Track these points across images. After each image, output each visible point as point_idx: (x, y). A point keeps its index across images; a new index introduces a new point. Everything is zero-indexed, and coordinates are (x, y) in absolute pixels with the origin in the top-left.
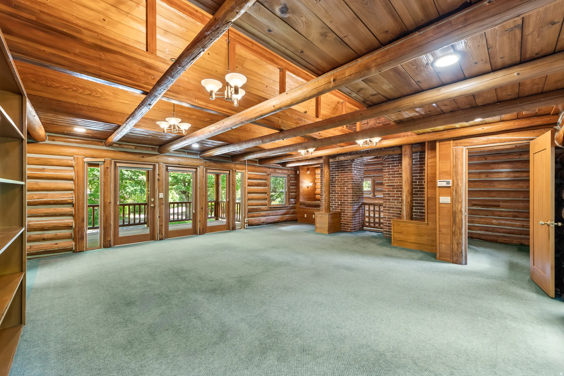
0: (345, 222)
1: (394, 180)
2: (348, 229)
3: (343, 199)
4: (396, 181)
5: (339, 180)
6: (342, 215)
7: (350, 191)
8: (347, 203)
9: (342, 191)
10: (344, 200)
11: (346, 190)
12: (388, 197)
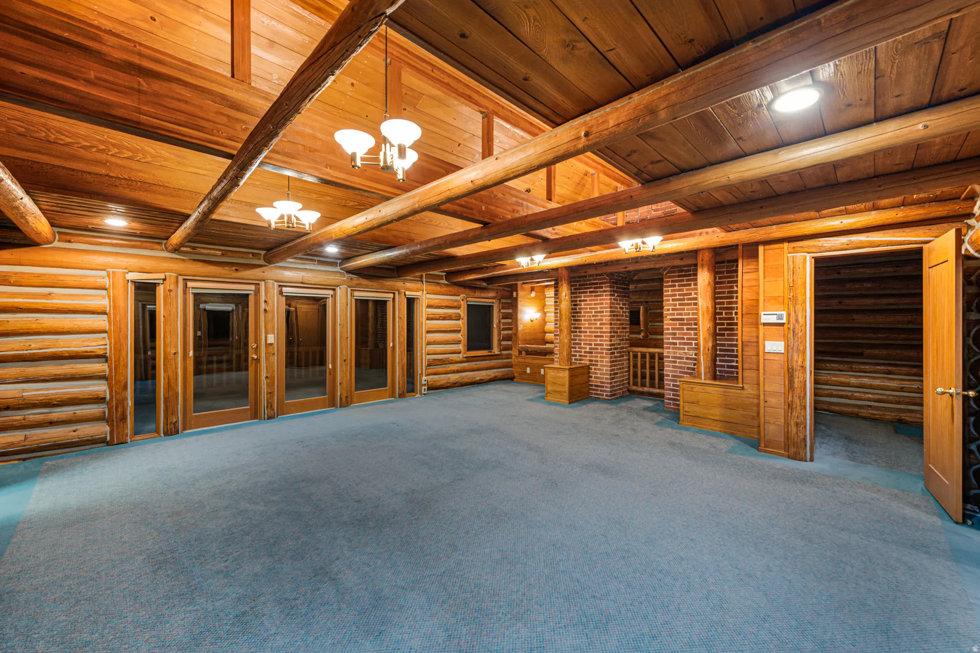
0: (597, 382)
1: (684, 309)
2: (603, 395)
3: (593, 343)
4: (686, 311)
5: (587, 309)
6: (593, 370)
7: (606, 328)
8: (601, 349)
9: (591, 328)
10: (595, 345)
11: (598, 326)
12: (673, 339)
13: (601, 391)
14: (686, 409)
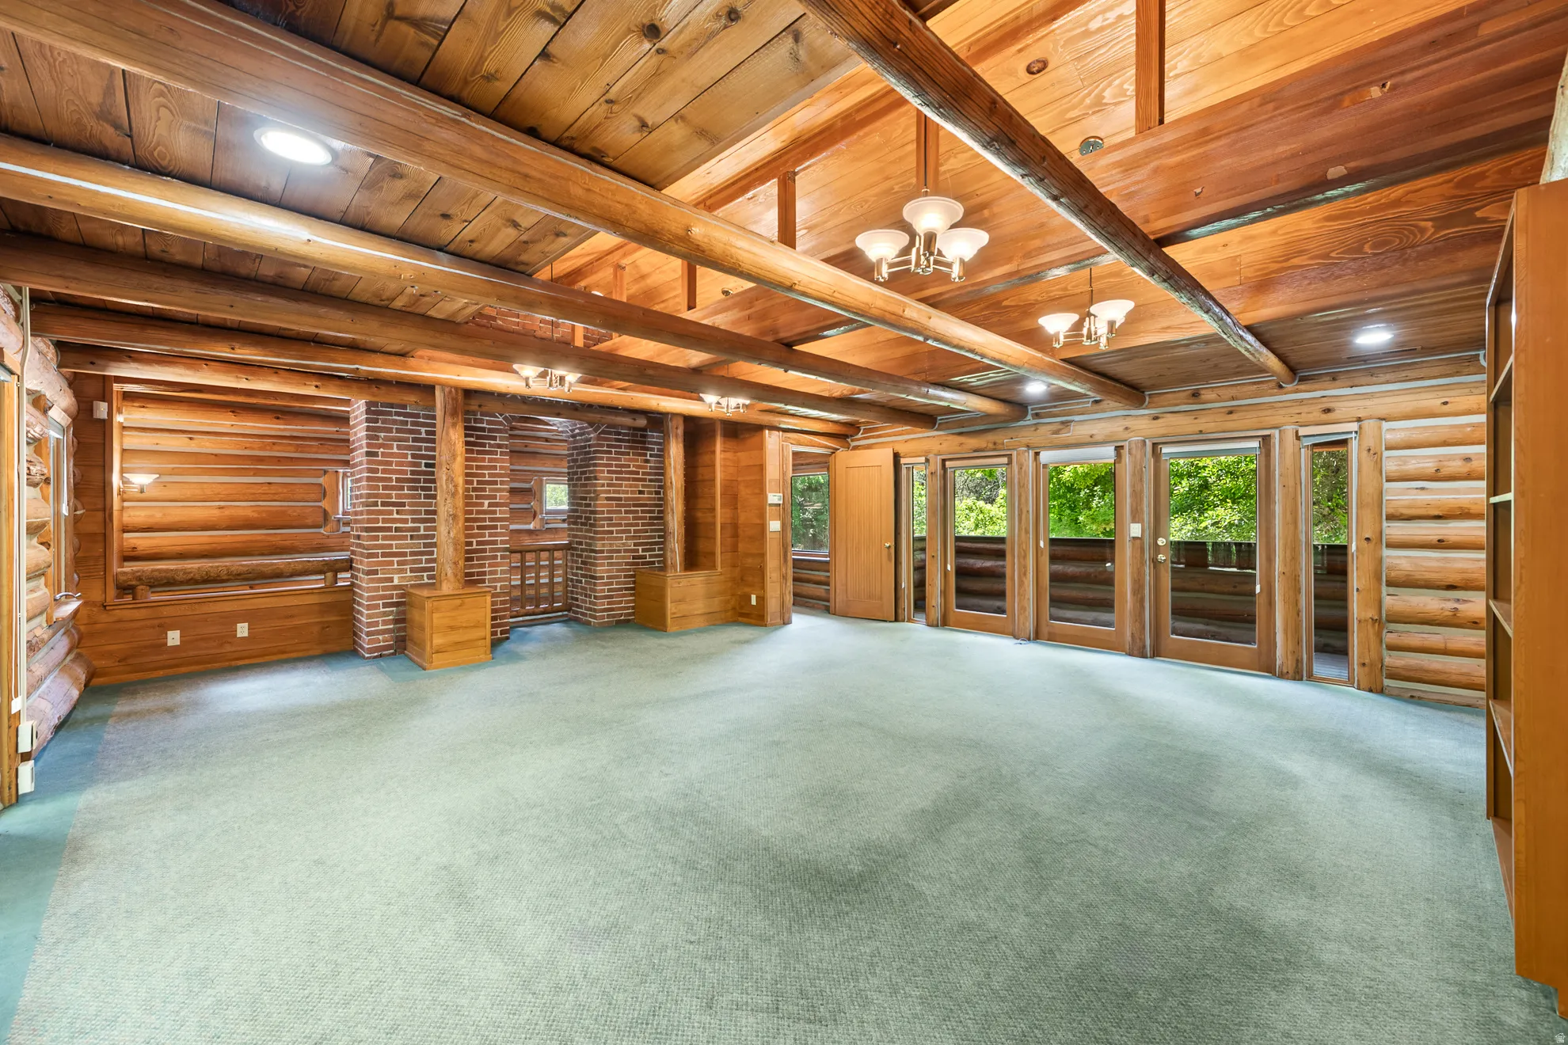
2: (496, 633)
8: (492, 550)
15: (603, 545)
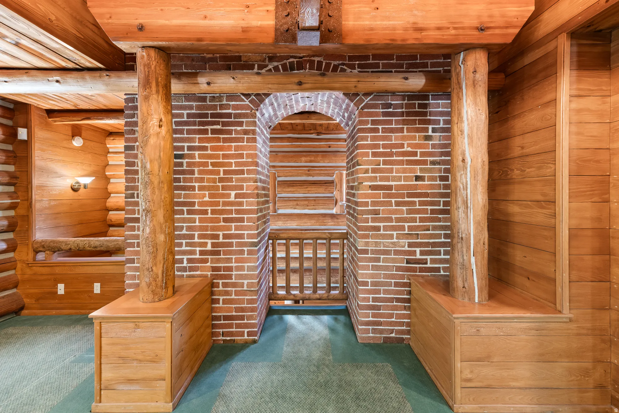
0: (230, 310)
1: (391, 171)
2: (242, 334)
3: (221, 233)
4: (394, 174)
5: (206, 164)
6: (221, 288)
7: (248, 204)
8: (239, 244)
9: (217, 204)
10: (225, 236)
11: (232, 198)
12: (374, 220)
13: (238, 326)
14: (467, 374)
15: (367, 244)
